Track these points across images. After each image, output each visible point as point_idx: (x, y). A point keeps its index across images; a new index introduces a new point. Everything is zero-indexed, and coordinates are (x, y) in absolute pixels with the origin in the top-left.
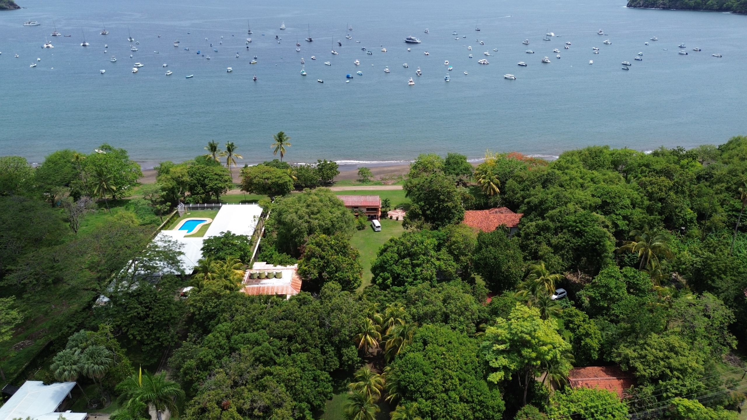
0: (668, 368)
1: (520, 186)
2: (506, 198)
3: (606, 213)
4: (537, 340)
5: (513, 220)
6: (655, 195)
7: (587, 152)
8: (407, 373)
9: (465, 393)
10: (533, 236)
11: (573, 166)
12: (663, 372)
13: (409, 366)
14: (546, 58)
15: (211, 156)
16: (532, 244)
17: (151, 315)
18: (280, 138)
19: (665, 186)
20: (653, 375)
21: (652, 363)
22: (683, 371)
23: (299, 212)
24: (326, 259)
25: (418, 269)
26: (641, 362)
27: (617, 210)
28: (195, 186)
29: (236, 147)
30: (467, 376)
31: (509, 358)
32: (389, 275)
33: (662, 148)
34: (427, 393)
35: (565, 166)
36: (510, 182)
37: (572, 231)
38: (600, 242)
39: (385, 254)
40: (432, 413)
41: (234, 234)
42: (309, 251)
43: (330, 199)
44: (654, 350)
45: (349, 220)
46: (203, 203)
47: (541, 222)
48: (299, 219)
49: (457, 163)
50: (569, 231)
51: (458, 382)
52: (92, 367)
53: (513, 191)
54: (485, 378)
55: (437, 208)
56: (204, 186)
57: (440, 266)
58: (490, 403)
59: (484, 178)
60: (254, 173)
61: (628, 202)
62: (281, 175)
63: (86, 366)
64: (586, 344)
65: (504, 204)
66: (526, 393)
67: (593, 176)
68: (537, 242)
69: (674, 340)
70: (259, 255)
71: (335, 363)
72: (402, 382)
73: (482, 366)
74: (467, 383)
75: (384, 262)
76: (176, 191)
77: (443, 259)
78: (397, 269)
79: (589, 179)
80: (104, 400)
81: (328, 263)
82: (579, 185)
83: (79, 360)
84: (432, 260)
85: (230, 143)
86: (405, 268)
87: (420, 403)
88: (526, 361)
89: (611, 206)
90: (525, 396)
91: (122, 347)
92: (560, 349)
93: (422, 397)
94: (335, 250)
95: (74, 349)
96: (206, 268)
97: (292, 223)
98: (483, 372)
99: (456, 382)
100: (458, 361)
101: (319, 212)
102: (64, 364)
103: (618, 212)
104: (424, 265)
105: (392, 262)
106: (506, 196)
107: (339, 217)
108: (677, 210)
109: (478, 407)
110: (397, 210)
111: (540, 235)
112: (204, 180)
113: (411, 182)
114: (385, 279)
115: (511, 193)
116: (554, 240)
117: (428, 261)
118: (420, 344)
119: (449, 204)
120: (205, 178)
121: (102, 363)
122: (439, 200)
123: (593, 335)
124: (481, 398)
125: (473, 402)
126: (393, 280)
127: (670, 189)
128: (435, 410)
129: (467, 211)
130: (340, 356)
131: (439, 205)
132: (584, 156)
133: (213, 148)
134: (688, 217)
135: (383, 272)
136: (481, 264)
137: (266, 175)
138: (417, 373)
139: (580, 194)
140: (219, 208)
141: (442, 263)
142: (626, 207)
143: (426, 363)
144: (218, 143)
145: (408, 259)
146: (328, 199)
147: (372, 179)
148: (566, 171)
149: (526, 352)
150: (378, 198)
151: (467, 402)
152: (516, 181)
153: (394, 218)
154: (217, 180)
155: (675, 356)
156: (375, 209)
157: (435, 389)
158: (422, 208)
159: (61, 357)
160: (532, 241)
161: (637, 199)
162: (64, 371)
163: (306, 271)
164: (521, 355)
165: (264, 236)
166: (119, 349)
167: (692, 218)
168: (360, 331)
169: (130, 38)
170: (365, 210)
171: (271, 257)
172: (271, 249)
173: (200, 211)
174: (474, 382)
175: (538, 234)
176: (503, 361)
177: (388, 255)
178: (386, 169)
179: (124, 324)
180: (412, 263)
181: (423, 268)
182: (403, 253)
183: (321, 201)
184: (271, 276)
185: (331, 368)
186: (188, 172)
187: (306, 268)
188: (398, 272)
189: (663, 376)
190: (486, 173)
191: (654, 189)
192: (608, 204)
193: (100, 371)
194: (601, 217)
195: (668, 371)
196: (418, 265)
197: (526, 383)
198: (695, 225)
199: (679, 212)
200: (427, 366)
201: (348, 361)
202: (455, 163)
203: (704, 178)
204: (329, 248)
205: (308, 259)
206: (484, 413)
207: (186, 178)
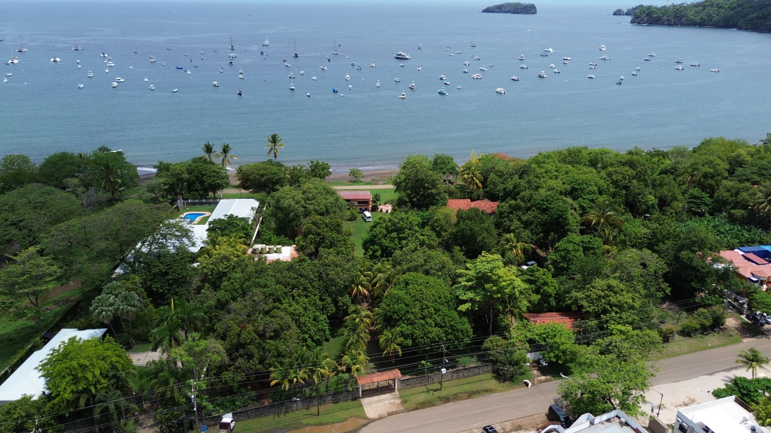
0: (608, 304)
1: (500, 180)
2: (488, 191)
3: (575, 199)
4: (497, 277)
5: (492, 207)
6: (619, 183)
7: (566, 152)
8: (392, 306)
9: (438, 320)
10: (506, 214)
11: (549, 160)
12: (604, 308)
13: (394, 300)
14: (543, 73)
15: (207, 157)
16: (505, 221)
17: (171, 273)
18: (274, 140)
19: (628, 175)
20: (596, 310)
21: (595, 301)
22: (620, 307)
23: (296, 198)
24: (322, 235)
25: (404, 242)
26: (587, 302)
27: (584, 195)
28: (194, 182)
29: (231, 149)
30: (441, 307)
31: (476, 292)
32: (378, 248)
33: (636, 148)
34: (408, 320)
35: (541, 161)
36: (492, 175)
37: (539, 208)
38: (562, 215)
39: (375, 229)
40: (412, 335)
41: (237, 217)
42: (306, 229)
43: (324, 188)
44: (597, 291)
45: (342, 205)
46: (202, 199)
47: (513, 202)
48: (296, 204)
49: (444, 163)
50: (537, 208)
51: (433, 312)
52: (127, 308)
53: (494, 185)
54: (456, 309)
55: (423, 195)
56: (202, 182)
57: (423, 240)
58: (460, 327)
59: (468, 174)
60: (250, 170)
61: (595, 188)
62: (277, 171)
63: (121, 307)
64: (544, 291)
65: (486, 196)
66: (491, 325)
67: (568, 170)
68: (510, 220)
69: (614, 282)
70: (259, 240)
71: (332, 309)
72: (388, 313)
73: (454, 300)
74: (440, 312)
75: (374, 236)
76: (176, 187)
77: (426, 235)
78: (386, 243)
79: (564, 173)
80: (132, 342)
81: (323, 239)
82: (554, 178)
83: (114, 303)
84: (417, 234)
85: (226, 145)
86: (393, 241)
87: (403, 327)
88: (489, 294)
89: (579, 192)
90: (491, 328)
91: (149, 297)
92: (519, 289)
93: (404, 323)
94: (330, 228)
95: (109, 295)
96: (215, 242)
97: (289, 208)
98: (454, 305)
99: (431, 310)
100: (433, 295)
101: (314, 198)
102: (102, 306)
103: (585, 197)
104: (409, 238)
105: (381, 236)
106: (488, 189)
107: (332, 203)
108: (639, 197)
109: (450, 331)
110: (387, 205)
111: (513, 214)
112: (202, 178)
113: (400, 178)
114: (374, 251)
115: (493, 186)
116: (524, 218)
117: (413, 235)
118: (403, 285)
119: (433, 191)
120: (204, 175)
121: (134, 306)
122: (424, 188)
123: (550, 284)
124: (452, 323)
125: (446, 326)
126: (382, 253)
127: (634, 178)
128: (415, 333)
129: (451, 200)
130: (335, 302)
131: (424, 193)
132: (563, 156)
133: (209, 149)
134: (650, 203)
135: (373, 245)
136: (459, 236)
137: (262, 172)
138: (400, 305)
139: (553, 183)
140: (217, 203)
141: (426, 237)
142: (593, 193)
143: (408, 297)
144: (213, 145)
145: (395, 233)
146: (322, 187)
147: (363, 180)
148: (542, 165)
149: (487, 286)
150: (369, 192)
151: (441, 327)
152: (497, 175)
153: (384, 211)
154: (214, 176)
155: (613, 295)
156: (366, 202)
157: (415, 316)
158: (408, 196)
159: (99, 300)
160: (506, 219)
161: (603, 186)
162: (102, 311)
163: (303, 246)
164: (484, 289)
165: (262, 223)
166: (146, 297)
167: (653, 204)
168: (353, 282)
169: (103, 54)
170: (356, 204)
171: (271, 240)
172: (269, 234)
173: (198, 207)
174: (447, 312)
175: (511, 213)
176: (470, 295)
177: (377, 230)
178: (376, 172)
179: (149, 279)
180: (399, 237)
181: (409, 240)
182: (390, 228)
183: (315, 188)
184: (271, 251)
185: (328, 312)
186: (187, 170)
187: (303, 243)
188: (387, 245)
189: (605, 311)
190: (469, 170)
191: (618, 178)
192: (576, 190)
193: (133, 312)
194: (569, 200)
195: (608, 307)
196: (405, 238)
197: (491, 316)
198: (657, 211)
199: (641, 198)
200: (408, 299)
201: (343, 306)
202: (442, 164)
203: (670, 172)
204: (324, 226)
205: (305, 236)
206: (455, 336)
207: (185, 176)
